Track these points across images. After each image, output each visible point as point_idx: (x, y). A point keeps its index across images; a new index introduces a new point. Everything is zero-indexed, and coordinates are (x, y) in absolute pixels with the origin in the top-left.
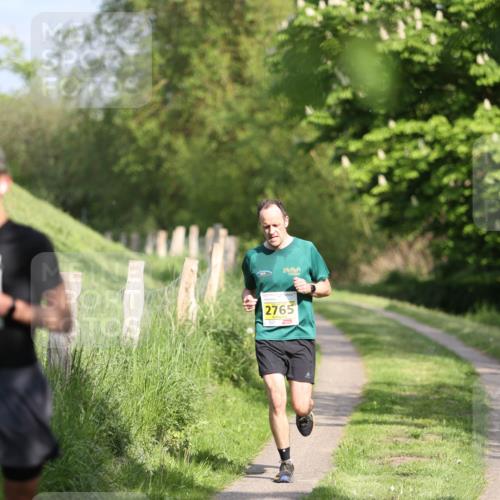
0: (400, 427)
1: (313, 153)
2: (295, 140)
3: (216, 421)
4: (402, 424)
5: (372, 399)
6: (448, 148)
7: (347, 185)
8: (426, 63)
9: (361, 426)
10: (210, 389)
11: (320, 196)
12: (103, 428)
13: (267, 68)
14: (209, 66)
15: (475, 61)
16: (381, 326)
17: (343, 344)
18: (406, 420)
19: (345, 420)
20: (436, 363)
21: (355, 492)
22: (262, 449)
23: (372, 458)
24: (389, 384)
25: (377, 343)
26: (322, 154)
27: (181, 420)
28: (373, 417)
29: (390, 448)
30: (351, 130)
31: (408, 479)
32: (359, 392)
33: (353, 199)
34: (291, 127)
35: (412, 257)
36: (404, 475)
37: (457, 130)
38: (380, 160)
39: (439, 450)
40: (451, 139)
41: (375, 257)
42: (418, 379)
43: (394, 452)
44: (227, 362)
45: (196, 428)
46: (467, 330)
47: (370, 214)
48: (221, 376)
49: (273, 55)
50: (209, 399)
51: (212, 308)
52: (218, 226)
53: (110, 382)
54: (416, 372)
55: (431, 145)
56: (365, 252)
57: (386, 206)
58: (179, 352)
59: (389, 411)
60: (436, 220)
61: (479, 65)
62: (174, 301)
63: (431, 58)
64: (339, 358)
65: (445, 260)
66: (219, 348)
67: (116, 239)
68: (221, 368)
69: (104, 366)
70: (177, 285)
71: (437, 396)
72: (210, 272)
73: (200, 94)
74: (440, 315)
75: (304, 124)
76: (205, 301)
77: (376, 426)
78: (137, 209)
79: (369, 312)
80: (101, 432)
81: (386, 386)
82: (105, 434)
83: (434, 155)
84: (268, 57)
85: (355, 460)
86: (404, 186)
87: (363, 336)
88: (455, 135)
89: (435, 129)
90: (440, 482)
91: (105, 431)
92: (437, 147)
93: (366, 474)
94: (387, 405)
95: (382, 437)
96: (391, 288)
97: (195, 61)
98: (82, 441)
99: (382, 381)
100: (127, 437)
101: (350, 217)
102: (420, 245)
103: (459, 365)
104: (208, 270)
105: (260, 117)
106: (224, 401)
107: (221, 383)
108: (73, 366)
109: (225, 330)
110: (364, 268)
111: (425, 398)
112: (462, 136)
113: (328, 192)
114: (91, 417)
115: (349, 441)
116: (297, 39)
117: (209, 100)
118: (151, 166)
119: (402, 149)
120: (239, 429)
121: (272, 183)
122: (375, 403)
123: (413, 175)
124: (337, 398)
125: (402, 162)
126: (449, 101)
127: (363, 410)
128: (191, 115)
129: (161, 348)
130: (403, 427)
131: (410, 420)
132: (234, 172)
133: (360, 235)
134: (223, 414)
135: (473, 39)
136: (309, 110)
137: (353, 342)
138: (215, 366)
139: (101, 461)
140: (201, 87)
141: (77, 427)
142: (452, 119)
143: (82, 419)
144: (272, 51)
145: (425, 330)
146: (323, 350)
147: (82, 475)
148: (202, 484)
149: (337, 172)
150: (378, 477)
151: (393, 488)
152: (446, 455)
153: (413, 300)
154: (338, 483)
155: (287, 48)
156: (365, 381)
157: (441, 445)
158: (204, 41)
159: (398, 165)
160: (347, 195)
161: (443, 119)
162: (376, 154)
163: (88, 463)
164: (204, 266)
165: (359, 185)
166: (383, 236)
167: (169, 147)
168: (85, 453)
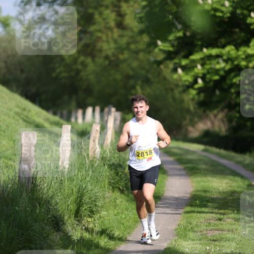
0: (211, 215)
1: (162, 67)
2: (152, 59)
3: (111, 212)
4: (212, 213)
5: (196, 200)
6: (236, 63)
7: (180, 84)
8: (223, 17)
9: (190, 214)
10: (107, 194)
11: (166, 89)
12: (49, 216)
13: (136, 20)
14: (104, 19)
15: (250, 16)
16: (200, 160)
17: (180, 170)
18: (214, 211)
19: (181, 211)
20: (230, 180)
21: (187, 250)
22: (136, 227)
23: (197, 232)
24: (205, 191)
25: (198, 169)
26: (167, 67)
27: (92, 212)
28: (196, 209)
29: (206, 226)
30: (182, 54)
31: (216, 243)
32: (189, 195)
33: (184, 91)
34: (150, 52)
35: (217, 123)
36: (214, 241)
37: (240, 53)
38: (199, 70)
39: (233, 227)
40: (237, 58)
41: (196, 123)
42: (221, 189)
43: (208, 228)
44: (116, 180)
45: (100, 216)
46: (247, 162)
47: (193, 99)
48: (113, 187)
49: (139, 13)
50: (107, 200)
51: (108, 151)
52: (110, 106)
53: (53, 191)
54: (219, 185)
55: (226, 61)
56: (191, 120)
57: (202, 95)
58: (90, 175)
59: (205, 206)
60: (230, 102)
61: (252, 18)
62: (87, 147)
63: (226, 14)
64: (178, 177)
65: (234, 124)
66: (112, 172)
67: (55, 114)
68: (113, 183)
69: (50, 183)
70: (89, 138)
71: (231, 198)
72: (107, 131)
73: (99, 34)
74: (233, 154)
75: (156, 50)
76: (104, 147)
77: (199, 214)
78: (66, 98)
79: (193, 152)
80: (48, 218)
81: (203, 192)
82: (50, 220)
83: (228, 67)
84: (136, 14)
85: (187, 233)
86: (212, 84)
87: (190, 165)
88: (239, 56)
89: (229, 52)
90: (234, 244)
91: (50, 218)
92: (230, 62)
93: (193, 240)
94: (204, 203)
95: (202, 220)
96: (205, 140)
97: (97, 16)
98: (38, 224)
99: (201, 189)
100: (63, 221)
101: (182, 101)
102: (220, 116)
103: (243, 180)
104: (105, 130)
105: (133, 47)
106: (115, 201)
107: (113, 192)
108: (32, 183)
109: (116, 162)
110: (190, 129)
111: (225, 198)
112: (243, 56)
113: (170, 87)
114: (43, 210)
115: (184, 223)
116: (152, 4)
117: (104, 38)
118: (73, 74)
119: (211, 64)
120: (124, 216)
121: (139, 83)
122: (198, 202)
123: (216, 78)
124: (177, 199)
125: (210, 71)
126: (236, 37)
127: (191, 206)
128: (95, 46)
129: (80, 173)
130: (213, 215)
131: (217, 211)
132: (118, 77)
133: (188, 111)
134: (115, 208)
135: (249, 3)
136: (159, 43)
137: (185, 169)
138: (110, 182)
139: (49, 235)
140: (100, 31)
141: (35, 215)
142: (237, 47)
143: (38, 211)
144: (139, 11)
145: (224, 162)
146: (169, 173)
147: (38, 242)
148: (104, 247)
149: (175, 76)
150: (200, 242)
151: (208, 248)
152: (236, 230)
153: (217, 146)
154: (178, 245)
155: (147, 9)
156: (192, 190)
157: (234, 224)
158: (101, 6)
159: (208, 73)
160: (181, 89)
161: (233, 47)
162: (196, 67)
163: (41, 236)
164: (103, 128)
165: (187, 83)
166: (200, 111)
167: (83, 63)
168: (40, 230)
